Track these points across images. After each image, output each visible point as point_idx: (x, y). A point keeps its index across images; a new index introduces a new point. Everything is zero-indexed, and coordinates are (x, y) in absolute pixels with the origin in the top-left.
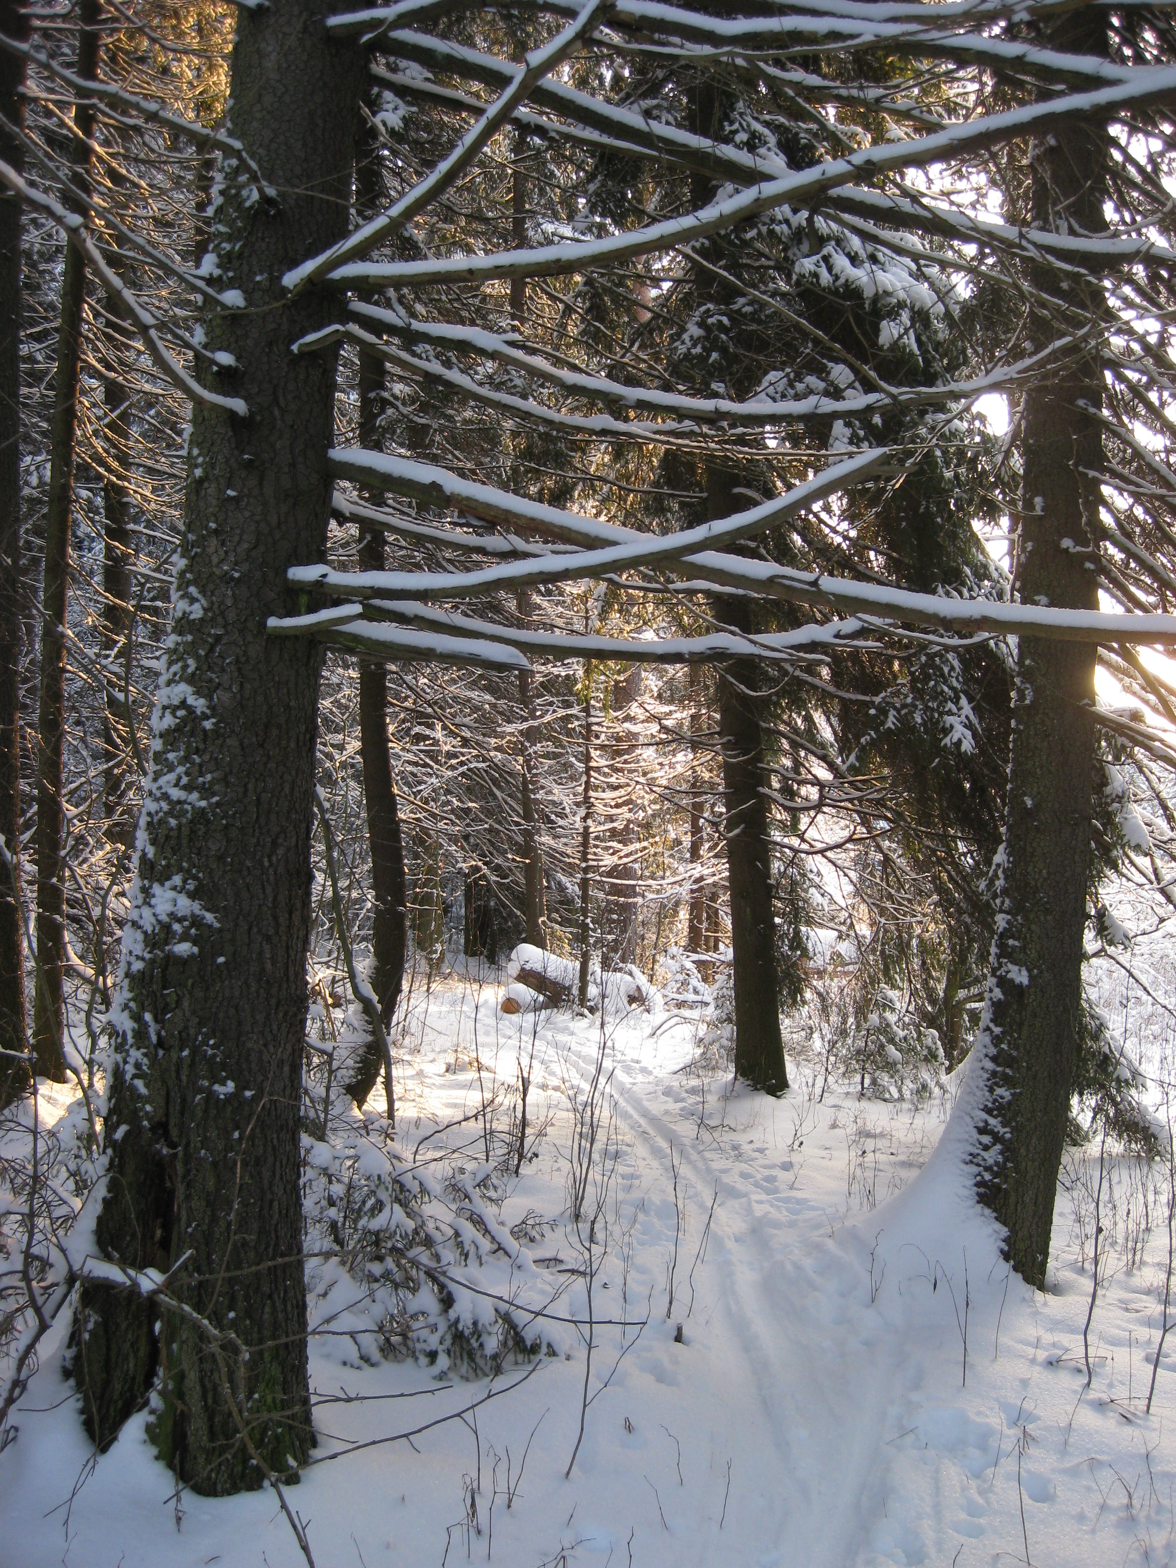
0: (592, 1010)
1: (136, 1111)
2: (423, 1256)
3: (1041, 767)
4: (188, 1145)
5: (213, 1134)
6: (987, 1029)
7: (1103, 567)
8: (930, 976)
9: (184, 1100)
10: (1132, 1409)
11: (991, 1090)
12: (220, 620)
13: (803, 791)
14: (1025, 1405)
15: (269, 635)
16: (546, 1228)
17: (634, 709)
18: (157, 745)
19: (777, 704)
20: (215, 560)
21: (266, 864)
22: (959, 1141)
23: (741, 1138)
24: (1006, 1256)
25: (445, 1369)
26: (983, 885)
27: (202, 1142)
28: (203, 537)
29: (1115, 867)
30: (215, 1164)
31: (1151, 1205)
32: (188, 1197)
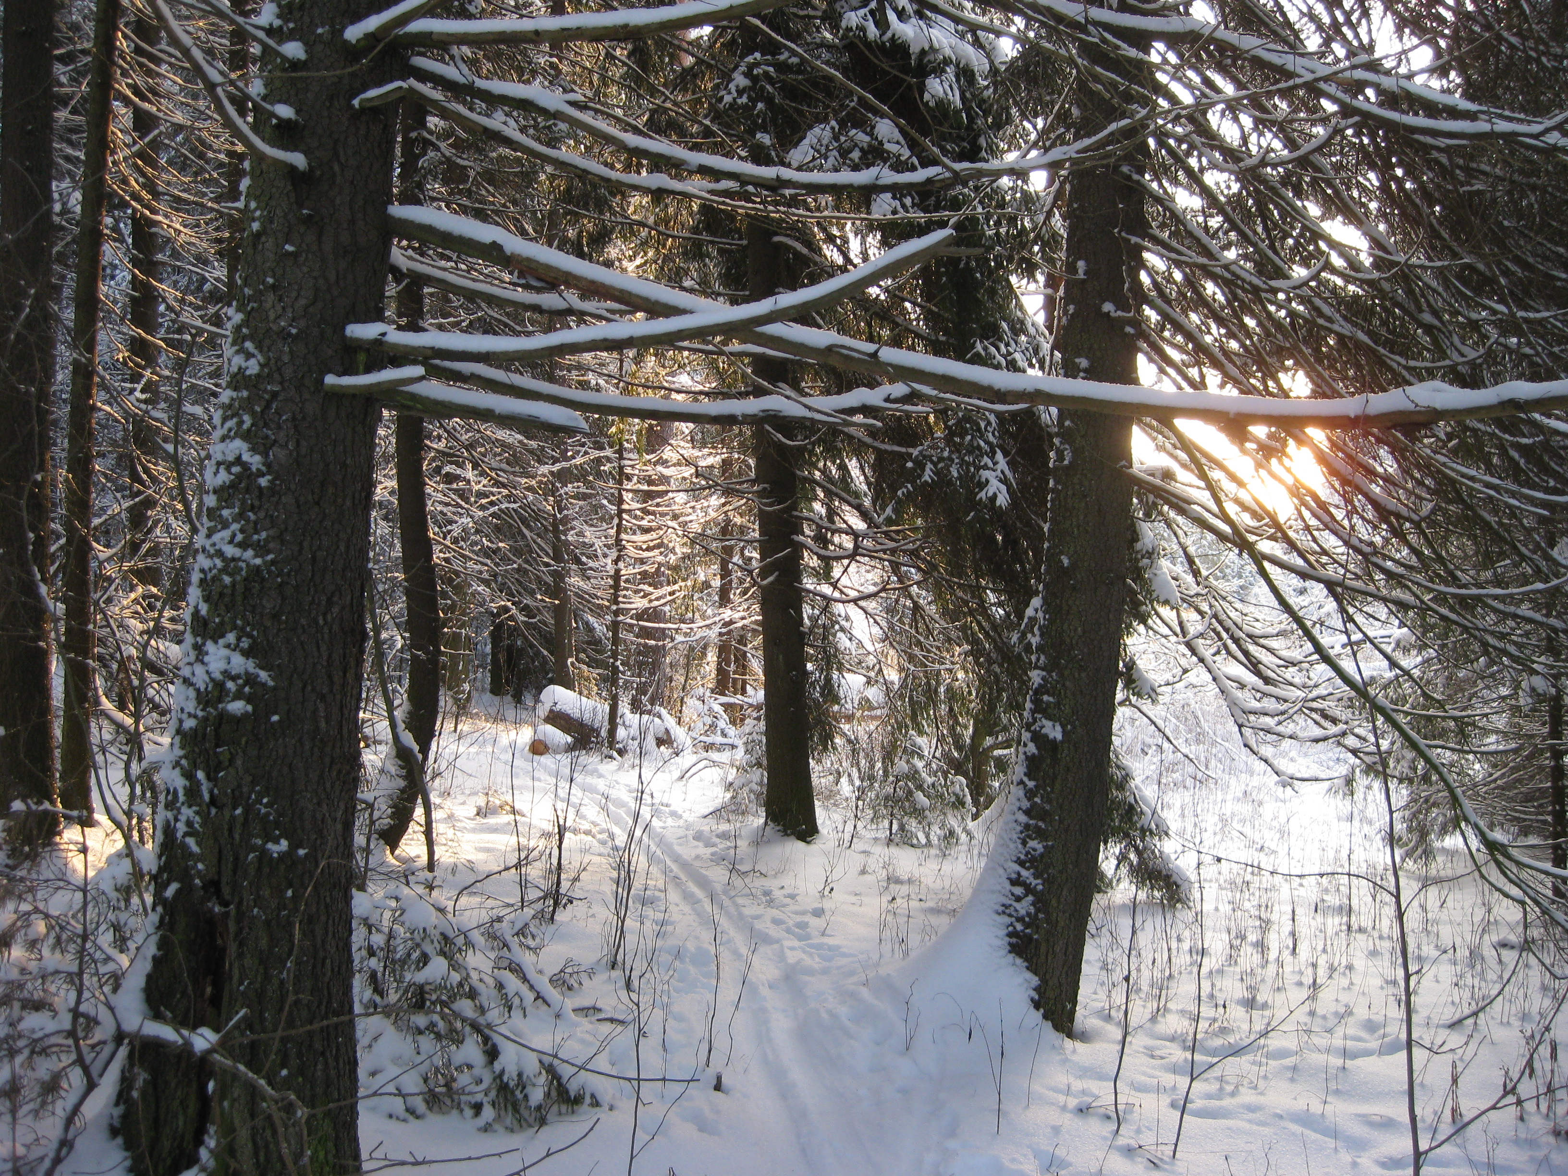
0: (621, 752)
1: (187, 869)
2: (465, 1007)
3: (1078, 527)
4: (240, 903)
5: (266, 893)
6: (1021, 782)
7: (1141, 331)
8: (957, 722)
9: (236, 859)
10: (1159, 1154)
11: (1024, 843)
12: (276, 376)
13: (836, 539)
14: (1057, 1152)
15: (327, 393)
16: (584, 977)
17: (668, 453)
18: (211, 501)
19: (812, 453)
20: (272, 315)
21: (321, 622)
22: (993, 892)
23: (772, 884)
24: (1037, 1005)
25: (490, 1120)
26: (1015, 637)
27: (255, 901)
28: (260, 291)
29: (1144, 621)
30: (268, 923)
31: (1174, 952)
32: (241, 956)
